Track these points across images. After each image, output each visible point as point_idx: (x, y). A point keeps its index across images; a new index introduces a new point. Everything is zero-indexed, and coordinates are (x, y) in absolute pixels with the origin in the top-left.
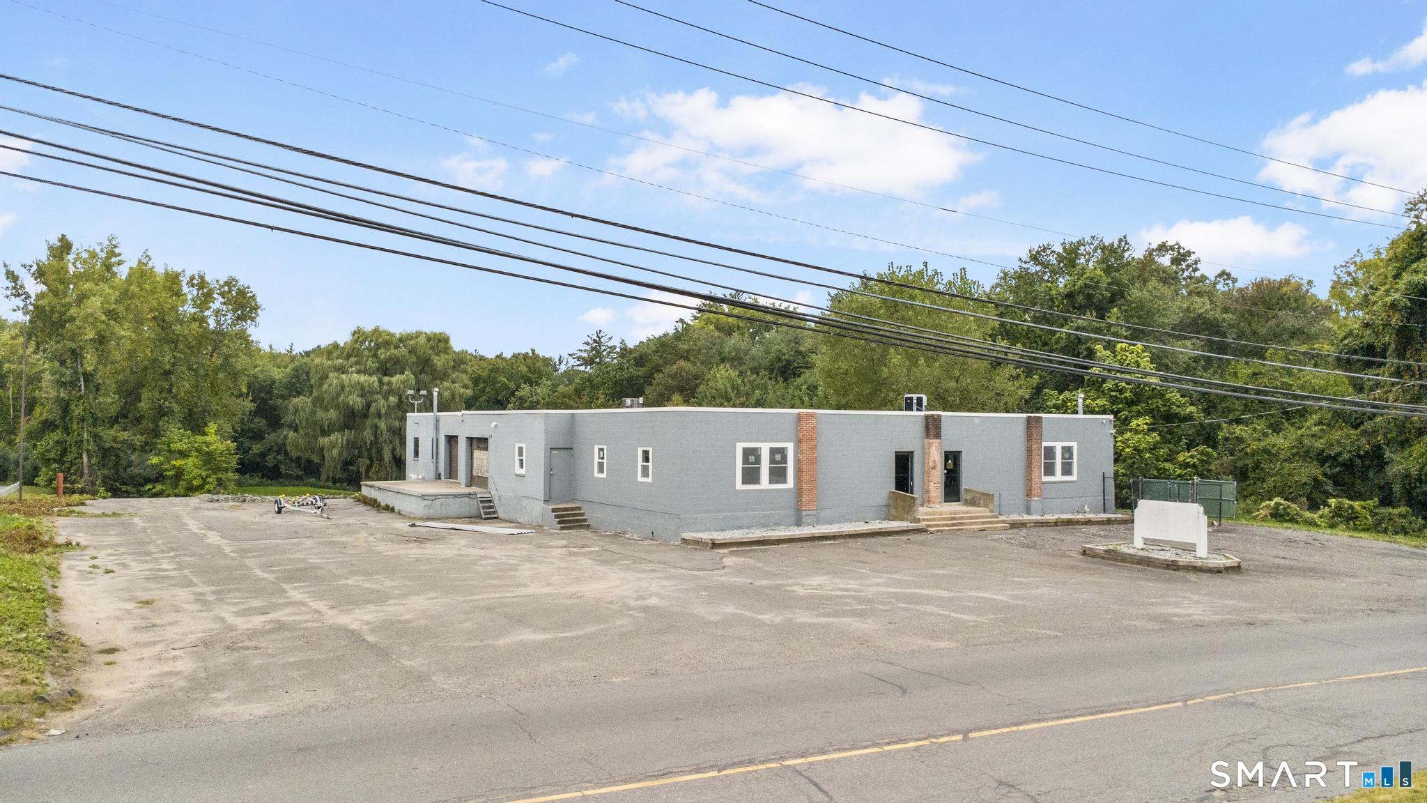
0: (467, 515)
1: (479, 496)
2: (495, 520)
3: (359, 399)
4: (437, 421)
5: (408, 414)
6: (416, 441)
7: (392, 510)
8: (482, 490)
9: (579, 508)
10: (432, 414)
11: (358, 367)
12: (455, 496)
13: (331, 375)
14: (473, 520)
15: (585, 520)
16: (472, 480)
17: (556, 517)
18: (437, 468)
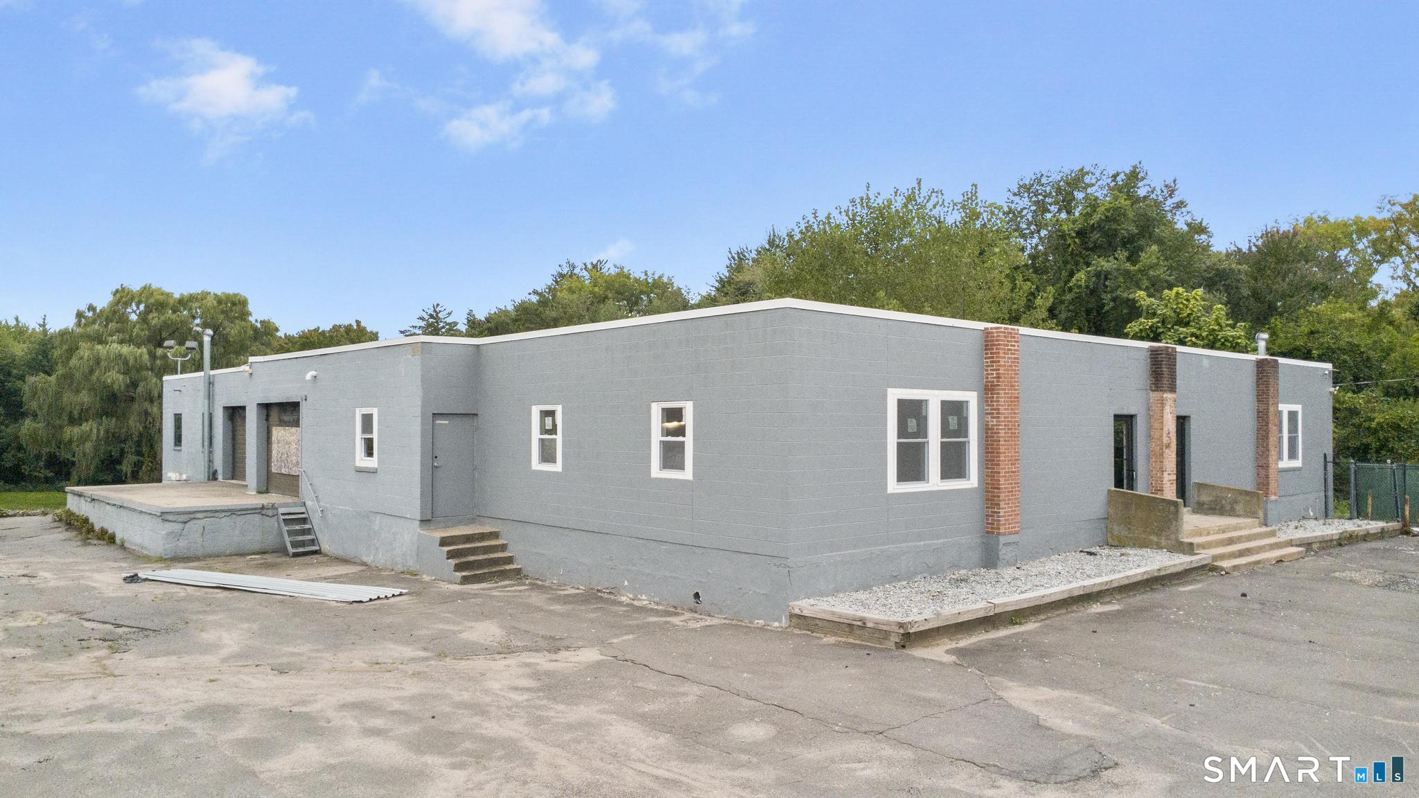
0: (257, 547)
1: (281, 510)
2: (315, 558)
3: (121, 377)
4: (210, 383)
5: (165, 378)
6: (178, 419)
7: (111, 539)
8: (288, 500)
9: (495, 535)
10: (202, 374)
11: (121, 335)
12: (232, 512)
13: (82, 345)
14: (270, 558)
15: (510, 560)
16: (269, 482)
17: (451, 555)
18: (210, 461)
